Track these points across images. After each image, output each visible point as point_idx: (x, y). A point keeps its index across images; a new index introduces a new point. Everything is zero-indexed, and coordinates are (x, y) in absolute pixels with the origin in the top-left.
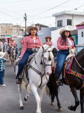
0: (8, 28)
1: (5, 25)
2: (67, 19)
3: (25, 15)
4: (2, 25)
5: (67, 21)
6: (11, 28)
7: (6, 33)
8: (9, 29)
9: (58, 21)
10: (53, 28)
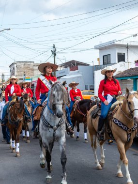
0: (28, 67)
1: (22, 63)
2: (118, 53)
3: (54, 47)
4: (18, 64)
5: (118, 56)
6: (31, 67)
7: (25, 75)
8: (28, 69)
9: (104, 56)
10: (95, 66)
